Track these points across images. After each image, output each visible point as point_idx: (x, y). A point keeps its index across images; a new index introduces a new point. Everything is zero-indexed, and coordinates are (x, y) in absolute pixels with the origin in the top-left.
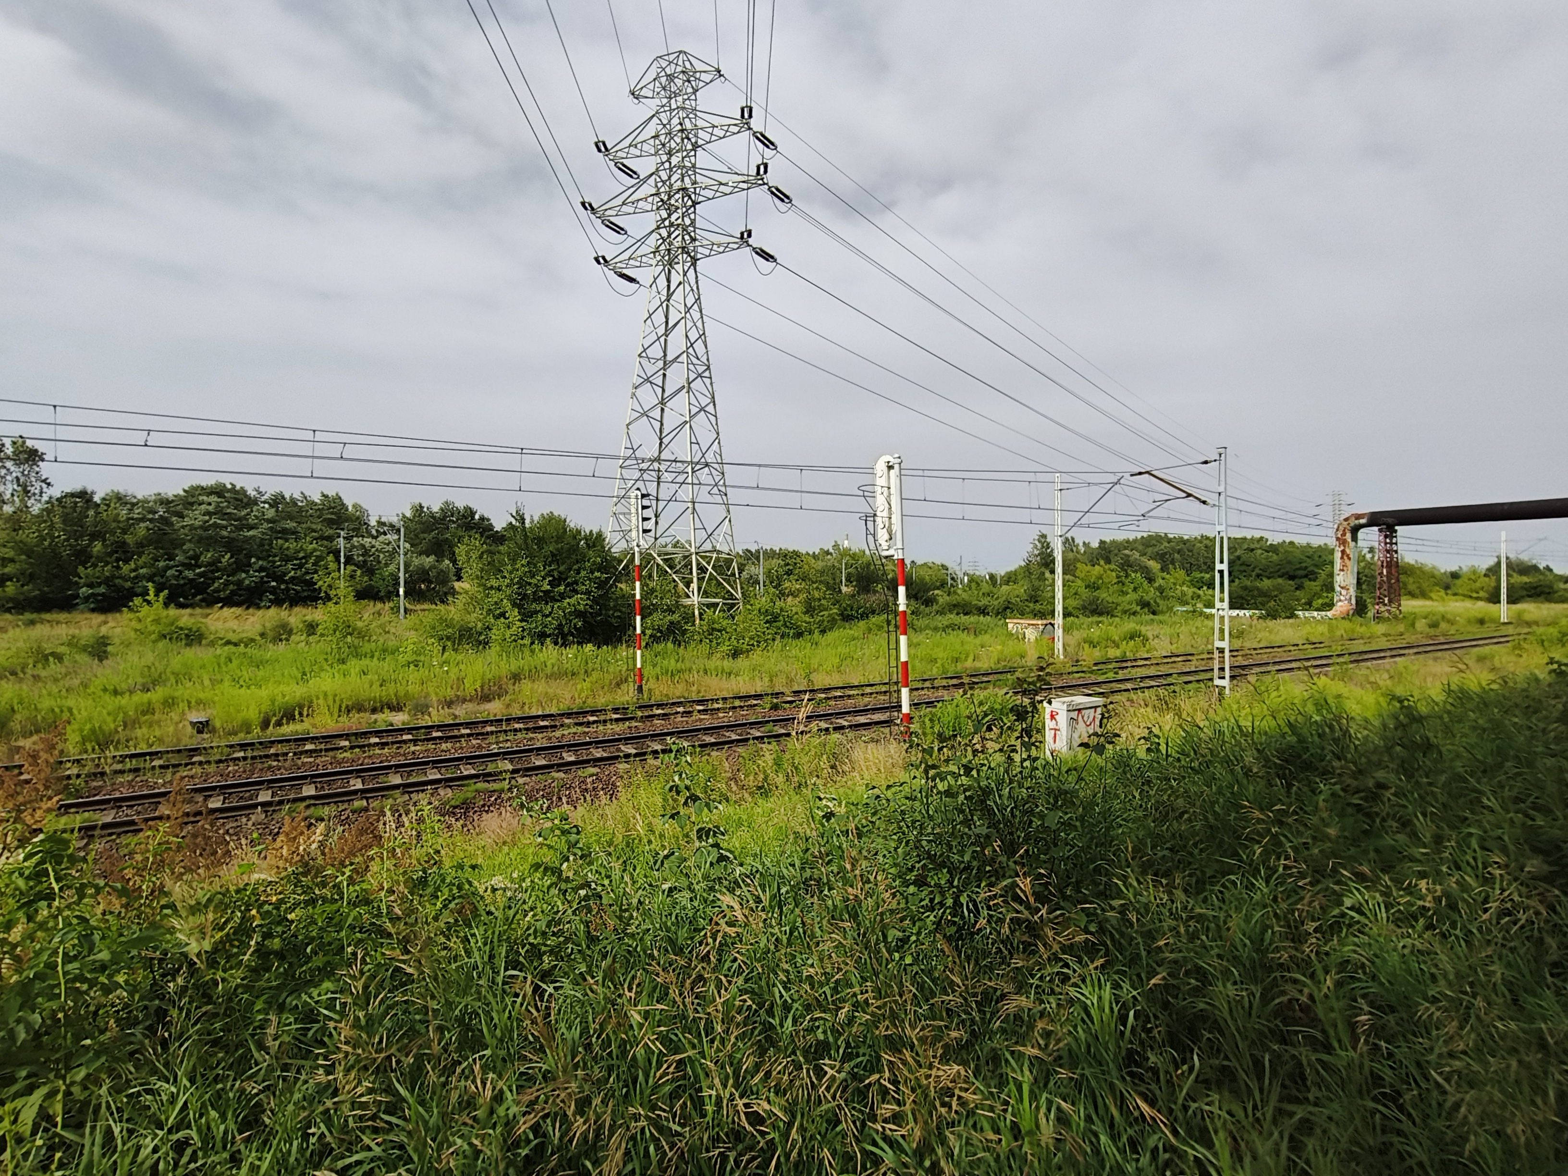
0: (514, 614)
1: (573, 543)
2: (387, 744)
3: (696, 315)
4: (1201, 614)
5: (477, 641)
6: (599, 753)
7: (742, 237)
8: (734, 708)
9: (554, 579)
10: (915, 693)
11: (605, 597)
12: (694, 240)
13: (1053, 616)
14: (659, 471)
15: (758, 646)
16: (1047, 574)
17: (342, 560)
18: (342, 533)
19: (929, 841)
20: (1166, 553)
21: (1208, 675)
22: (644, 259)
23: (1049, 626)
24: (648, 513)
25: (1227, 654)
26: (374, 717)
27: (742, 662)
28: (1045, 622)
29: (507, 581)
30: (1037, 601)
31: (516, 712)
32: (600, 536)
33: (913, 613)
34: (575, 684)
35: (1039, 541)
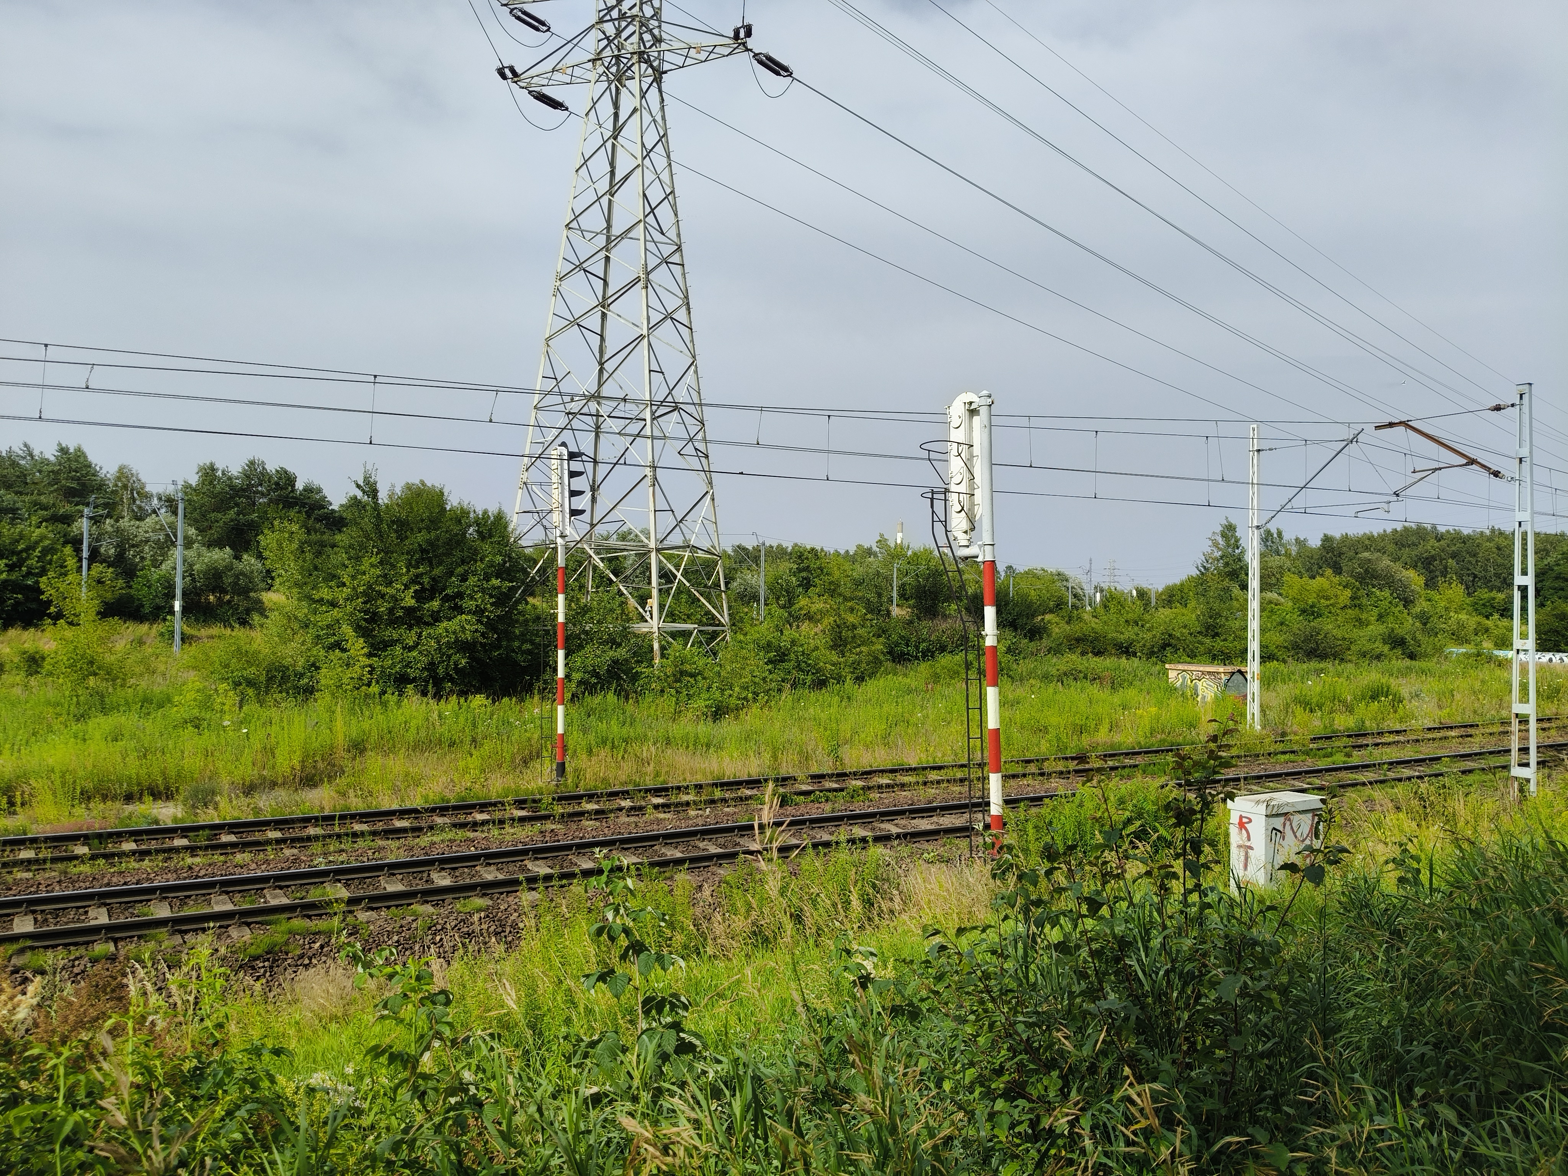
0: (357, 646)
1: (456, 529)
2: (147, 853)
3: (660, 162)
4: (1490, 659)
5: (296, 687)
6: (490, 874)
7: (736, 36)
8: (713, 802)
9: (423, 589)
10: (1012, 782)
11: (507, 619)
12: (658, 40)
13: (1244, 660)
14: (598, 415)
15: (755, 700)
16: (1236, 591)
17: (85, 554)
18: (86, 511)
19: (1029, 1025)
20: (1433, 558)
21: (1500, 760)
22: (578, 71)
23: (1238, 677)
24: (579, 483)
25: (1533, 725)
26: (129, 808)
27: (728, 727)
28: (1230, 669)
29: (347, 591)
30: (1217, 634)
31: (357, 804)
32: (500, 521)
33: (1009, 650)
34: (456, 760)
35: (1224, 535)
